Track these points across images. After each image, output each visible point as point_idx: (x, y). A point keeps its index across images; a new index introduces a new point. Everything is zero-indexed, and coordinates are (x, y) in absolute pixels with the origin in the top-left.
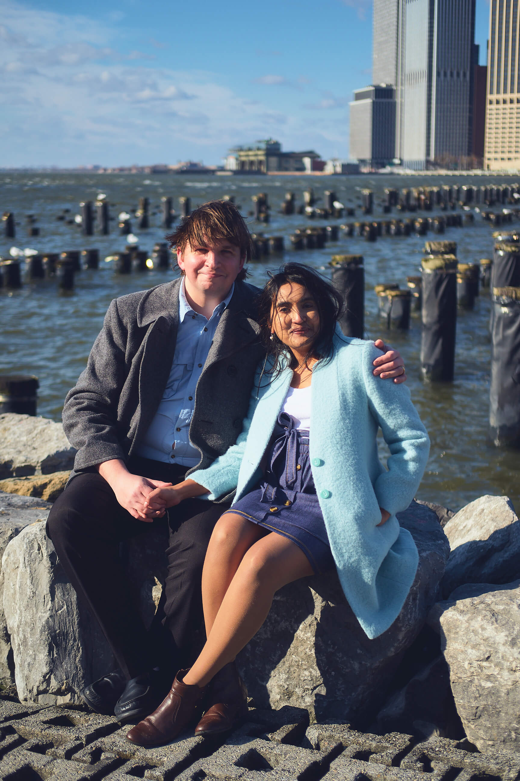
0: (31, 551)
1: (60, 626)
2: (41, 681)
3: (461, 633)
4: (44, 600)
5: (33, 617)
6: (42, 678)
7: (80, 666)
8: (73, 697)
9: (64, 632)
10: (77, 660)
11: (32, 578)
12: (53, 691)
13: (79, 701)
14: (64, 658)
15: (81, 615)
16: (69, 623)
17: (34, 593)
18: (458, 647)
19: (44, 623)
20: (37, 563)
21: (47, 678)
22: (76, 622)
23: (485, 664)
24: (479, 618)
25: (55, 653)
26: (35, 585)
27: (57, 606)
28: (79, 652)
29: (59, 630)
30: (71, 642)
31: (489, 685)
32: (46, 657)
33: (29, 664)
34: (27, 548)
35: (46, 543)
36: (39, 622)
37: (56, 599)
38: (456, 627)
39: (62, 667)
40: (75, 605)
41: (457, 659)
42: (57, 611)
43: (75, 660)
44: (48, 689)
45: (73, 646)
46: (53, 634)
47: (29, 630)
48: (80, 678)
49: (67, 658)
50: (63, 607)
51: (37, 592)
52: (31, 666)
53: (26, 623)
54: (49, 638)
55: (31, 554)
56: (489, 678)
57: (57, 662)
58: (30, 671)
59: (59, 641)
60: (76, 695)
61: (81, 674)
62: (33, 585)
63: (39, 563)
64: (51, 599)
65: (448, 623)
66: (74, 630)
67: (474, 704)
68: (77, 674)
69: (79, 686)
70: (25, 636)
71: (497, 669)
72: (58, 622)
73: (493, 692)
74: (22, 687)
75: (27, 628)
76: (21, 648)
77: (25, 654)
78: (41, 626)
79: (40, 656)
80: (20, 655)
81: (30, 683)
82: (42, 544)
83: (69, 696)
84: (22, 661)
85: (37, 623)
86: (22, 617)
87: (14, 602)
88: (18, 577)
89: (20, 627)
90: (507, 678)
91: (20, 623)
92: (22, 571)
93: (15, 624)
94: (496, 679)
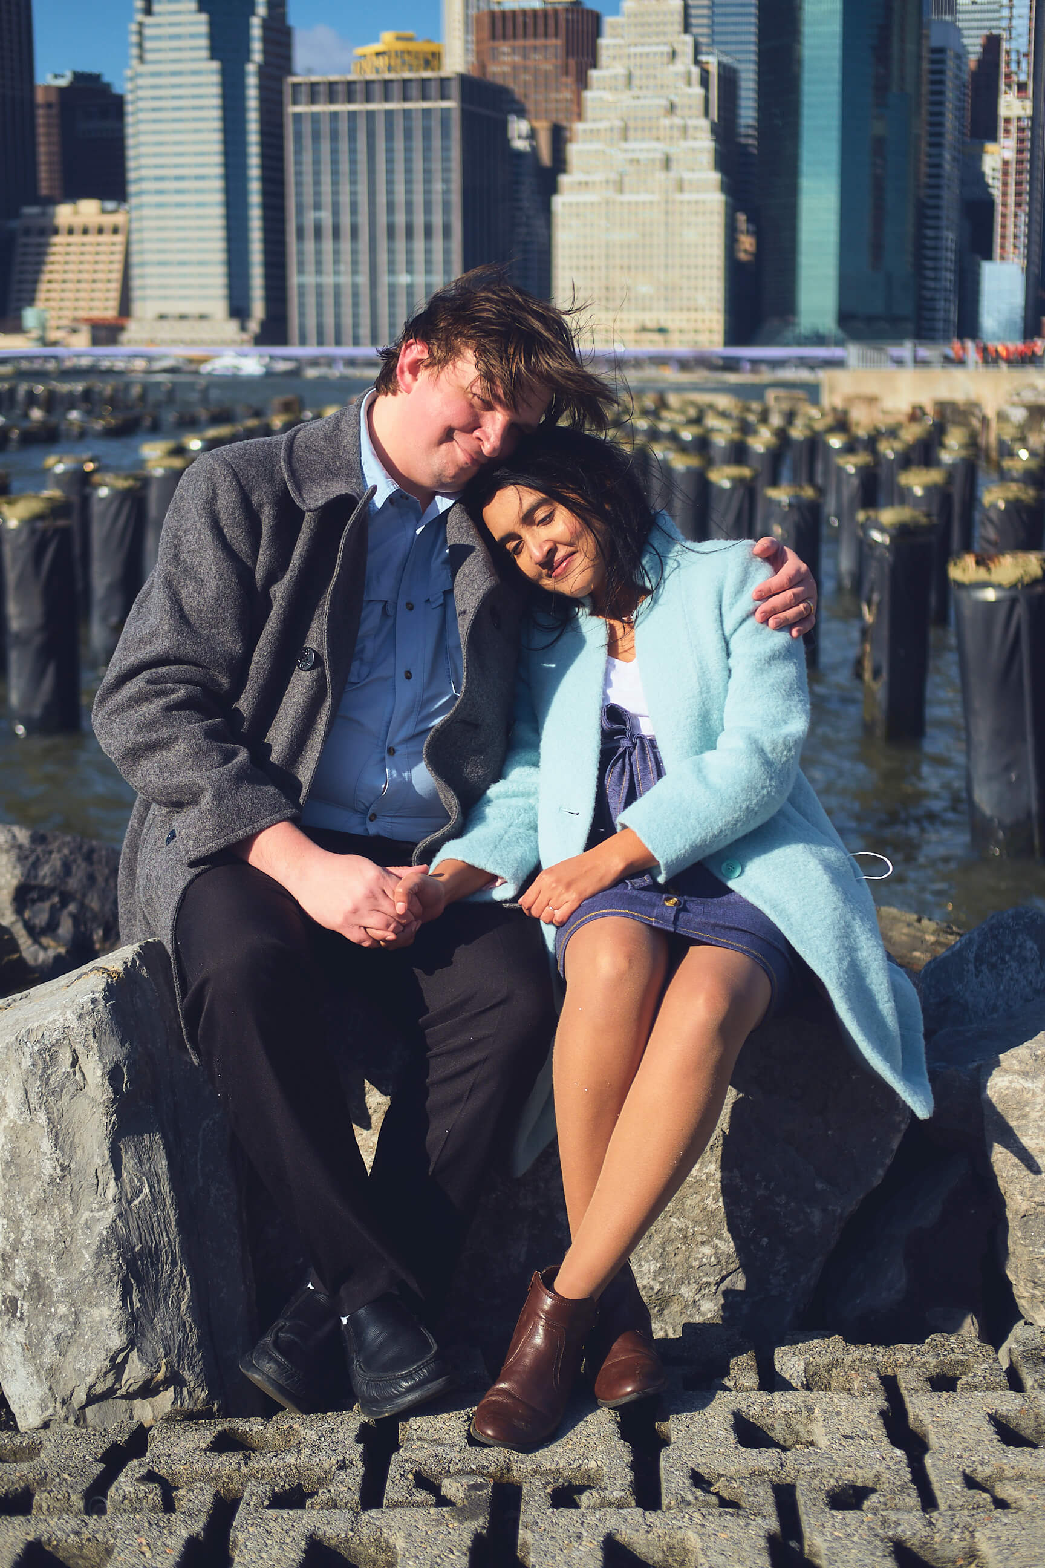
0: (49, 1072)
1: (140, 1234)
2: (104, 1370)
4: (96, 1181)
5: (64, 1224)
6: (107, 1363)
7: (190, 1320)
8: (178, 1394)
9: (150, 1249)
10: (183, 1307)
11: (57, 1134)
12: (131, 1390)
13: (192, 1404)
14: (156, 1309)
15: (180, 1203)
16: (159, 1224)
17: (65, 1168)
19: (105, 1233)
20: (66, 1098)
21: (119, 1360)
22: (173, 1219)
25: (135, 1299)
26: (67, 1148)
27: (129, 1190)
28: (185, 1288)
29: (140, 1246)
30: (167, 1268)
32: (118, 1313)
33: (58, 1339)
34: (35, 1064)
35: (96, 1045)
36: (84, 1234)
37: (125, 1174)
39: (154, 1328)
40: (167, 1183)
42: (130, 1203)
43: (179, 1309)
44: (117, 1386)
45: (171, 1277)
46: (129, 1256)
47: (52, 1258)
48: (193, 1349)
49: (162, 1306)
50: (141, 1191)
51: (73, 1165)
52: (64, 1342)
53: (39, 1244)
54: (121, 1266)
55: (49, 1076)
57: (143, 1320)
58: (62, 1355)
59: (143, 1268)
60: (185, 1389)
61: (193, 1338)
62: (62, 1149)
63: (73, 1096)
64: (113, 1176)
66: (170, 1240)
68: (185, 1339)
69: (193, 1367)
70: (35, 1275)
72: (136, 1228)
74: (38, 1397)
75: (42, 1255)
76: (25, 1306)
77: (41, 1318)
78: (94, 1242)
79: (96, 1313)
80: (18, 1323)
81: (62, 1384)
82: (88, 1049)
83: (169, 1394)
84: (30, 1337)
85: (80, 1237)
86: (23, 1232)
88: (1, 1140)
89: (11, 1257)
91: (15, 1248)
92: (15, 1122)
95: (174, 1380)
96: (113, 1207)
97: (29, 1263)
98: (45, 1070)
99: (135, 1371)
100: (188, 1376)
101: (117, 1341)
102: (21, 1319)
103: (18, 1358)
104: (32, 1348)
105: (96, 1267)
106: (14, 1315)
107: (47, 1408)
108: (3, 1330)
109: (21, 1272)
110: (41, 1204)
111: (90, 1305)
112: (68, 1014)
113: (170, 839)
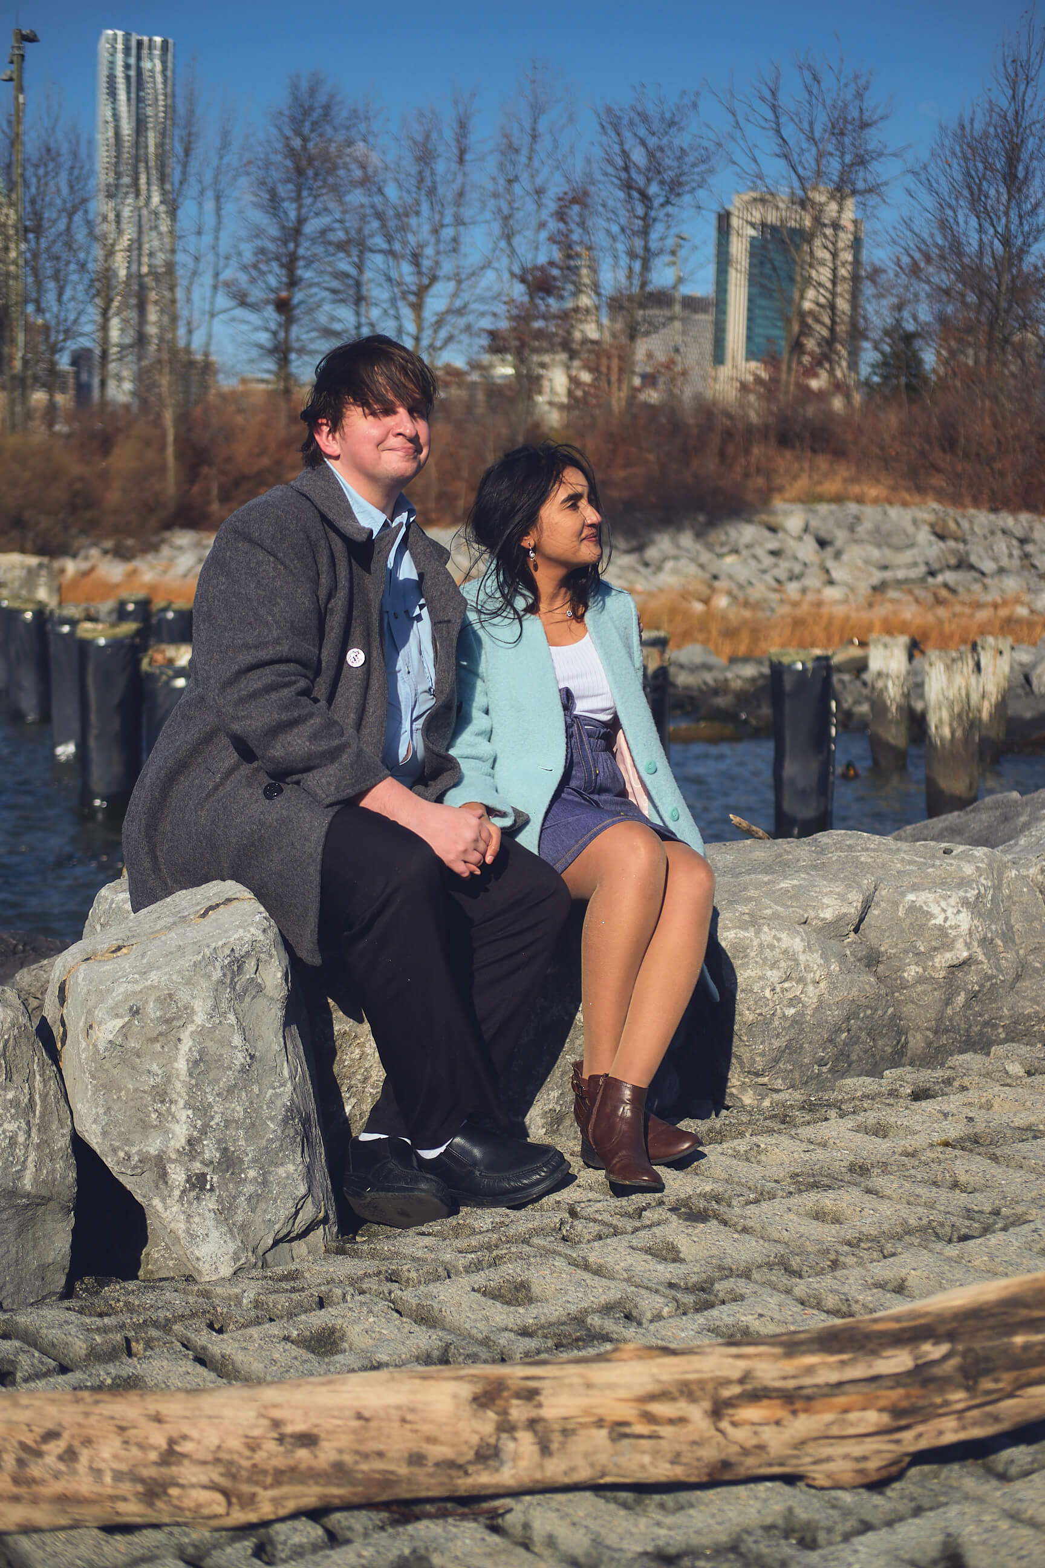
0: (236, 980)
1: (302, 1103)
2: (288, 1216)
3: (753, 954)
4: (276, 1064)
5: (251, 1103)
6: (292, 1210)
7: (327, 1170)
8: (325, 1231)
9: (307, 1114)
10: (323, 1161)
11: (245, 1030)
12: (298, 1233)
14: (314, 1162)
15: (312, 1077)
16: (307, 1094)
17: (252, 1057)
18: (753, 974)
19: (288, 1104)
20: (247, 999)
21: (299, 1207)
22: (311, 1091)
23: (786, 985)
24: (766, 929)
25: (306, 1155)
26: (252, 1041)
27: (293, 1069)
28: (321, 1146)
29: (304, 1112)
30: (315, 1130)
31: (790, 1012)
32: (300, 1167)
33: (249, 1199)
34: (224, 975)
35: (276, 953)
36: (269, 1108)
37: (290, 1057)
38: (744, 949)
39: (316, 1178)
40: (305, 1063)
41: (751, 991)
42: (295, 1078)
44: (291, 1230)
45: (316, 1138)
46: (301, 1120)
47: (241, 1132)
48: (330, 1193)
49: (316, 1160)
50: (297, 1070)
51: (258, 1054)
52: (254, 1201)
54: (299, 1129)
56: (792, 1002)
57: (311, 1171)
58: (253, 1211)
59: (307, 1131)
60: (327, 1227)
61: (329, 1183)
62: (249, 1042)
63: (255, 997)
64: (286, 1058)
65: (734, 946)
66: (313, 1108)
67: (776, 1044)
68: (327, 1186)
69: (332, 1207)
70: (225, 1151)
71: (800, 987)
72: (300, 1098)
73: (797, 1022)
74: (231, 1251)
75: (231, 1132)
76: (214, 1178)
77: (231, 1185)
78: (279, 1112)
79: (281, 1171)
80: (208, 1195)
81: (251, 1235)
82: (271, 956)
83: (320, 1231)
84: (222, 1203)
85: (266, 1112)
86: (212, 1118)
87: (163, 1102)
88: (186, 1044)
89: (199, 1140)
90: (811, 995)
91: (203, 1132)
92: (203, 1026)
93: (172, 1142)
94: (800, 1001)
95: (325, 1221)
96: (289, 1084)
97: (219, 1142)
98: (232, 979)
99: (308, 1213)
100: (331, 1216)
101: (302, 1190)
102: (212, 1189)
103: (211, 1223)
104: (224, 1213)
105: (283, 1132)
106: (202, 1188)
107: (239, 1259)
108: (190, 1203)
109: (210, 1151)
110: (230, 1090)
111: (277, 1165)
112: (253, 930)
113: (271, 792)
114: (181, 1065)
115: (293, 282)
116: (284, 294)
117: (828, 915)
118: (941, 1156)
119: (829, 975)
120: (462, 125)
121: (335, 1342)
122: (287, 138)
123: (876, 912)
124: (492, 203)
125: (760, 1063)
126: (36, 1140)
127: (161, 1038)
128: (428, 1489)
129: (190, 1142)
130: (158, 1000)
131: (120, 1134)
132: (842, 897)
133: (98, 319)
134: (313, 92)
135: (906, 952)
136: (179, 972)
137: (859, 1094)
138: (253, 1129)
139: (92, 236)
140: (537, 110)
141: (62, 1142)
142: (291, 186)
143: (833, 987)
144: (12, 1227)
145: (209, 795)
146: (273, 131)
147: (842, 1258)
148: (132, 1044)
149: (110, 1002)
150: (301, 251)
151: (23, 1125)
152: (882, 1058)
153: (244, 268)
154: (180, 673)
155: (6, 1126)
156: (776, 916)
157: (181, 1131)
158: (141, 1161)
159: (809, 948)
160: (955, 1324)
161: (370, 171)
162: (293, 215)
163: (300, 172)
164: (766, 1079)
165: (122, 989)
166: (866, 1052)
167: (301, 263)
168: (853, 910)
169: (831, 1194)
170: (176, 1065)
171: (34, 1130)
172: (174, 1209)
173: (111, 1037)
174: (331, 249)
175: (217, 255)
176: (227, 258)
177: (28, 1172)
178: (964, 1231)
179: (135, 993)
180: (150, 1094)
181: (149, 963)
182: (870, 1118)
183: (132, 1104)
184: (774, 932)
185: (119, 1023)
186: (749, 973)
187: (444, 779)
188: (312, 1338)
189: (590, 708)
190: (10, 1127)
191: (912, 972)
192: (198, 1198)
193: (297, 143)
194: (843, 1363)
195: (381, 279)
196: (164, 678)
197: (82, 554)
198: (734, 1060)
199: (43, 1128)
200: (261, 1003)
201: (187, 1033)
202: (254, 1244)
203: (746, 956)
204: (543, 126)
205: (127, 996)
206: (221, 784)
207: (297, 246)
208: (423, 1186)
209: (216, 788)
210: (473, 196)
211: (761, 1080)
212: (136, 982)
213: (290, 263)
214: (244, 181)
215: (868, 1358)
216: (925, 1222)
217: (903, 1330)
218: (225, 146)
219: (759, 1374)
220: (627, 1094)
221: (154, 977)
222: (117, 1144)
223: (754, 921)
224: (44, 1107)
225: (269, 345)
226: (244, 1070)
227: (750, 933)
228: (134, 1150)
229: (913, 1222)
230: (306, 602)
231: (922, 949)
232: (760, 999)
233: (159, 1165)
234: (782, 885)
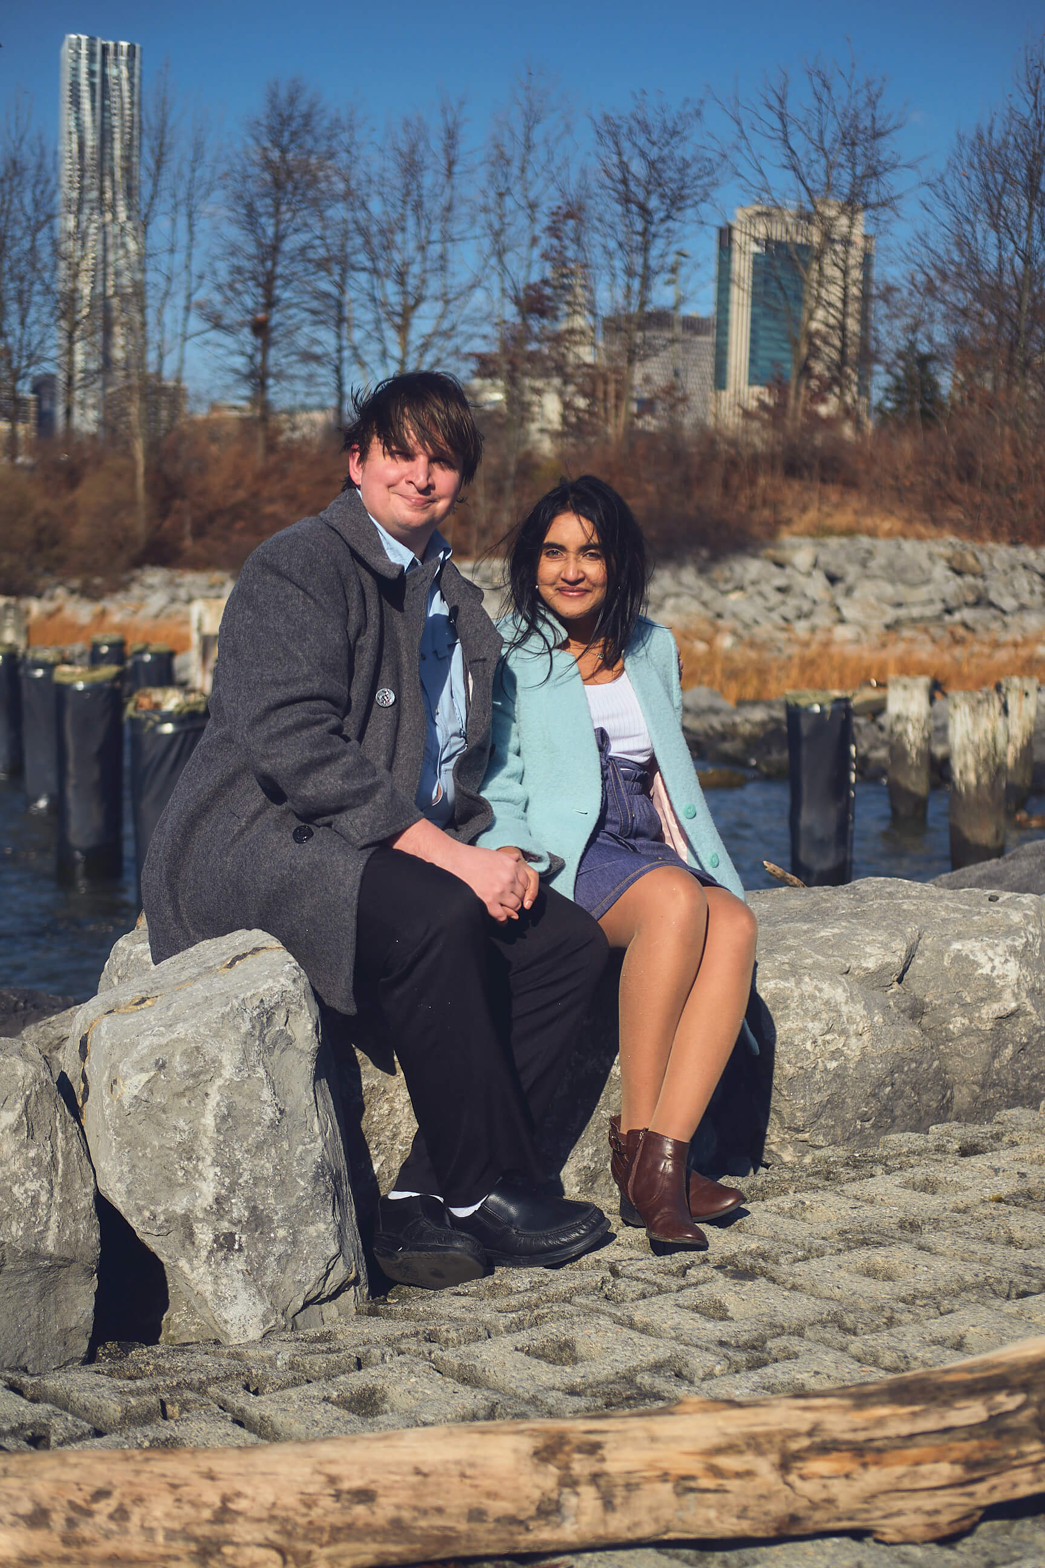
0: (265, 1032)
1: (333, 1160)
2: (318, 1277)
3: (793, 1005)
4: (307, 1119)
5: (281, 1160)
6: (322, 1270)
7: (357, 1229)
8: (355, 1293)
9: (338, 1171)
10: (354, 1220)
11: (274, 1085)
12: (329, 1293)
13: (361, 1300)
14: (345, 1221)
16: (338, 1151)
17: (282, 1112)
18: (794, 1026)
19: (318, 1160)
20: (277, 1052)
21: (329, 1267)
22: (341, 1147)
23: (828, 1037)
24: (807, 979)
25: (337, 1213)
26: (282, 1095)
27: (324, 1124)
28: (352, 1204)
29: (334, 1169)
30: (345, 1188)
31: (832, 1065)
32: (332, 1226)
33: (279, 1259)
34: (253, 1027)
35: (306, 1004)
36: (300, 1165)
37: (320, 1111)
38: (785, 999)
39: (347, 1237)
40: (335, 1118)
41: (792, 1043)
42: (326, 1133)
44: (321, 1291)
45: (347, 1195)
46: (332, 1177)
47: (271, 1190)
49: (347, 1218)
50: (328, 1125)
51: (288, 1108)
52: (284, 1261)
54: (330, 1187)
56: (835, 1054)
57: (342, 1230)
58: (283, 1272)
59: (338, 1188)
60: (357, 1288)
62: (278, 1096)
64: (316, 1113)
65: (774, 996)
66: (343, 1165)
67: (818, 1098)
70: (254, 1209)
71: (843, 1039)
72: (331, 1154)
73: (839, 1075)
74: (260, 1313)
75: (260, 1190)
76: (242, 1238)
77: (260, 1245)
78: (310, 1170)
79: (312, 1230)
80: (236, 1255)
81: (281, 1297)
82: (301, 1007)
83: (351, 1292)
84: (251, 1263)
85: (296, 1169)
86: (241, 1175)
87: (189, 1159)
88: (214, 1099)
89: (227, 1199)
90: (854, 1048)
91: (232, 1190)
92: (231, 1080)
93: (199, 1201)
94: (842, 1054)
95: (356, 1282)
96: (320, 1140)
97: (248, 1200)
98: (261, 1031)
99: (339, 1274)
100: (362, 1277)
101: (333, 1249)
102: (240, 1249)
103: (239, 1284)
104: (254, 1273)
105: (313, 1189)
106: (230, 1249)
107: (268, 1322)
108: (218, 1264)
109: (239, 1209)
110: (260, 1146)
111: (307, 1224)
112: (282, 980)
113: (301, 836)
114: (209, 1121)
115: (271, 303)
116: (261, 316)
117: (871, 964)
118: (994, 1212)
119: (872, 1027)
120: (451, 135)
121: (375, 1403)
122: (265, 149)
123: (920, 962)
124: (482, 218)
125: (800, 1119)
126: (59, 1200)
127: (187, 1093)
128: (488, 1546)
129: (218, 1200)
130: (184, 1053)
131: (145, 1192)
132: (885, 946)
133: (64, 342)
134: (292, 101)
135: (951, 1003)
136: (206, 1024)
137: (905, 1150)
138: (283, 1186)
139: (56, 252)
140: (532, 119)
141: (86, 1202)
142: (268, 201)
143: (877, 1039)
144: (33, 1290)
145: (234, 841)
146: (250, 142)
147: (897, 1316)
148: (158, 1099)
149: (135, 1056)
150: (279, 270)
151: (46, 1184)
152: (927, 1113)
153: (219, 288)
154: (168, 718)
155: (28, 1185)
156: (816, 966)
157: (208, 1190)
158: (166, 1221)
159: (851, 999)
160: (1029, 1375)
161: (353, 184)
162: (270, 231)
163: (278, 185)
164: (806, 1136)
165: (147, 1043)
166: (910, 1106)
167: (279, 282)
168: (896, 960)
169: (882, 1251)
170: (203, 1121)
171: (57, 1190)
172: (201, 1270)
173: (136, 1092)
174: (311, 267)
175: (190, 274)
176: (201, 277)
177: (50, 1233)
178: (1022, 1287)
179: (161, 1046)
180: (176, 1151)
181: (174, 1015)
182: (919, 1174)
183: (158, 1161)
184: (815, 982)
185: (144, 1077)
186: (788, 1025)
187: (476, 823)
188: (352, 1400)
189: (627, 749)
190: (33, 1186)
191: (957, 1024)
192: (226, 1259)
193: (275, 155)
194: (914, 1414)
195: (364, 299)
196: (150, 723)
197: (48, 593)
198: (772, 1116)
199: (66, 1187)
200: (291, 1056)
201: (215, 1087)
202: (284, 1306)
203: (787, 1007)
204: (537, 135)
205: (153, 1050)
206: (247, 828)
207: (275, 264)
208: (458, 1245)
209: (241, 832)
210: (462, 210)
211: (801, 1136)
212: (162, 1035)
213: (268, 283)
214: (218, 195)
215: (941, 1410)
216: (981, 1278)
217: (976, 1381)
218: (198, 157)
219: (828, 1426)
220: (668, 1149)
221: (181, 1030)
222: (142, 1203)
223: (794, 971)
224: (67, 1164)
225: (245, 370)
226: (274, 1125)
227: (791, 983)
228: (160, 1209)
229: (969, 1278)
230: (337, 638)
231: (968, 1000)
232: (801, 1052)
233: (186, 1225)
234: (822, 934)
